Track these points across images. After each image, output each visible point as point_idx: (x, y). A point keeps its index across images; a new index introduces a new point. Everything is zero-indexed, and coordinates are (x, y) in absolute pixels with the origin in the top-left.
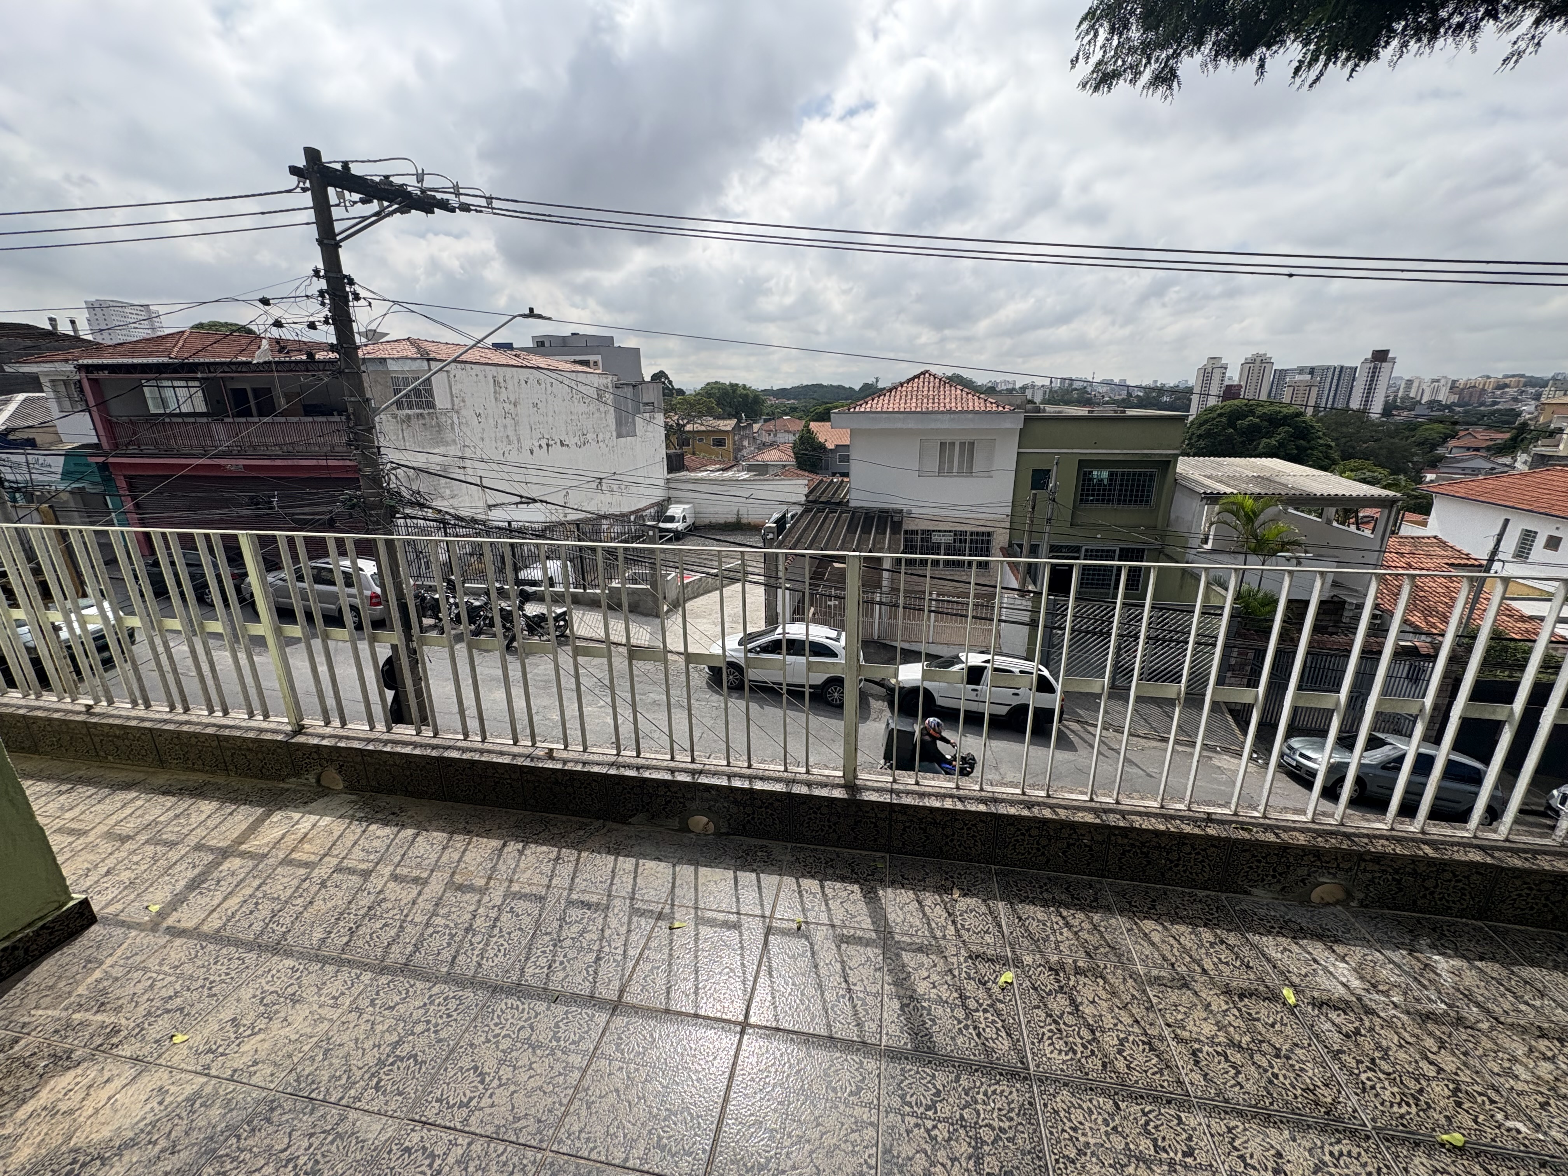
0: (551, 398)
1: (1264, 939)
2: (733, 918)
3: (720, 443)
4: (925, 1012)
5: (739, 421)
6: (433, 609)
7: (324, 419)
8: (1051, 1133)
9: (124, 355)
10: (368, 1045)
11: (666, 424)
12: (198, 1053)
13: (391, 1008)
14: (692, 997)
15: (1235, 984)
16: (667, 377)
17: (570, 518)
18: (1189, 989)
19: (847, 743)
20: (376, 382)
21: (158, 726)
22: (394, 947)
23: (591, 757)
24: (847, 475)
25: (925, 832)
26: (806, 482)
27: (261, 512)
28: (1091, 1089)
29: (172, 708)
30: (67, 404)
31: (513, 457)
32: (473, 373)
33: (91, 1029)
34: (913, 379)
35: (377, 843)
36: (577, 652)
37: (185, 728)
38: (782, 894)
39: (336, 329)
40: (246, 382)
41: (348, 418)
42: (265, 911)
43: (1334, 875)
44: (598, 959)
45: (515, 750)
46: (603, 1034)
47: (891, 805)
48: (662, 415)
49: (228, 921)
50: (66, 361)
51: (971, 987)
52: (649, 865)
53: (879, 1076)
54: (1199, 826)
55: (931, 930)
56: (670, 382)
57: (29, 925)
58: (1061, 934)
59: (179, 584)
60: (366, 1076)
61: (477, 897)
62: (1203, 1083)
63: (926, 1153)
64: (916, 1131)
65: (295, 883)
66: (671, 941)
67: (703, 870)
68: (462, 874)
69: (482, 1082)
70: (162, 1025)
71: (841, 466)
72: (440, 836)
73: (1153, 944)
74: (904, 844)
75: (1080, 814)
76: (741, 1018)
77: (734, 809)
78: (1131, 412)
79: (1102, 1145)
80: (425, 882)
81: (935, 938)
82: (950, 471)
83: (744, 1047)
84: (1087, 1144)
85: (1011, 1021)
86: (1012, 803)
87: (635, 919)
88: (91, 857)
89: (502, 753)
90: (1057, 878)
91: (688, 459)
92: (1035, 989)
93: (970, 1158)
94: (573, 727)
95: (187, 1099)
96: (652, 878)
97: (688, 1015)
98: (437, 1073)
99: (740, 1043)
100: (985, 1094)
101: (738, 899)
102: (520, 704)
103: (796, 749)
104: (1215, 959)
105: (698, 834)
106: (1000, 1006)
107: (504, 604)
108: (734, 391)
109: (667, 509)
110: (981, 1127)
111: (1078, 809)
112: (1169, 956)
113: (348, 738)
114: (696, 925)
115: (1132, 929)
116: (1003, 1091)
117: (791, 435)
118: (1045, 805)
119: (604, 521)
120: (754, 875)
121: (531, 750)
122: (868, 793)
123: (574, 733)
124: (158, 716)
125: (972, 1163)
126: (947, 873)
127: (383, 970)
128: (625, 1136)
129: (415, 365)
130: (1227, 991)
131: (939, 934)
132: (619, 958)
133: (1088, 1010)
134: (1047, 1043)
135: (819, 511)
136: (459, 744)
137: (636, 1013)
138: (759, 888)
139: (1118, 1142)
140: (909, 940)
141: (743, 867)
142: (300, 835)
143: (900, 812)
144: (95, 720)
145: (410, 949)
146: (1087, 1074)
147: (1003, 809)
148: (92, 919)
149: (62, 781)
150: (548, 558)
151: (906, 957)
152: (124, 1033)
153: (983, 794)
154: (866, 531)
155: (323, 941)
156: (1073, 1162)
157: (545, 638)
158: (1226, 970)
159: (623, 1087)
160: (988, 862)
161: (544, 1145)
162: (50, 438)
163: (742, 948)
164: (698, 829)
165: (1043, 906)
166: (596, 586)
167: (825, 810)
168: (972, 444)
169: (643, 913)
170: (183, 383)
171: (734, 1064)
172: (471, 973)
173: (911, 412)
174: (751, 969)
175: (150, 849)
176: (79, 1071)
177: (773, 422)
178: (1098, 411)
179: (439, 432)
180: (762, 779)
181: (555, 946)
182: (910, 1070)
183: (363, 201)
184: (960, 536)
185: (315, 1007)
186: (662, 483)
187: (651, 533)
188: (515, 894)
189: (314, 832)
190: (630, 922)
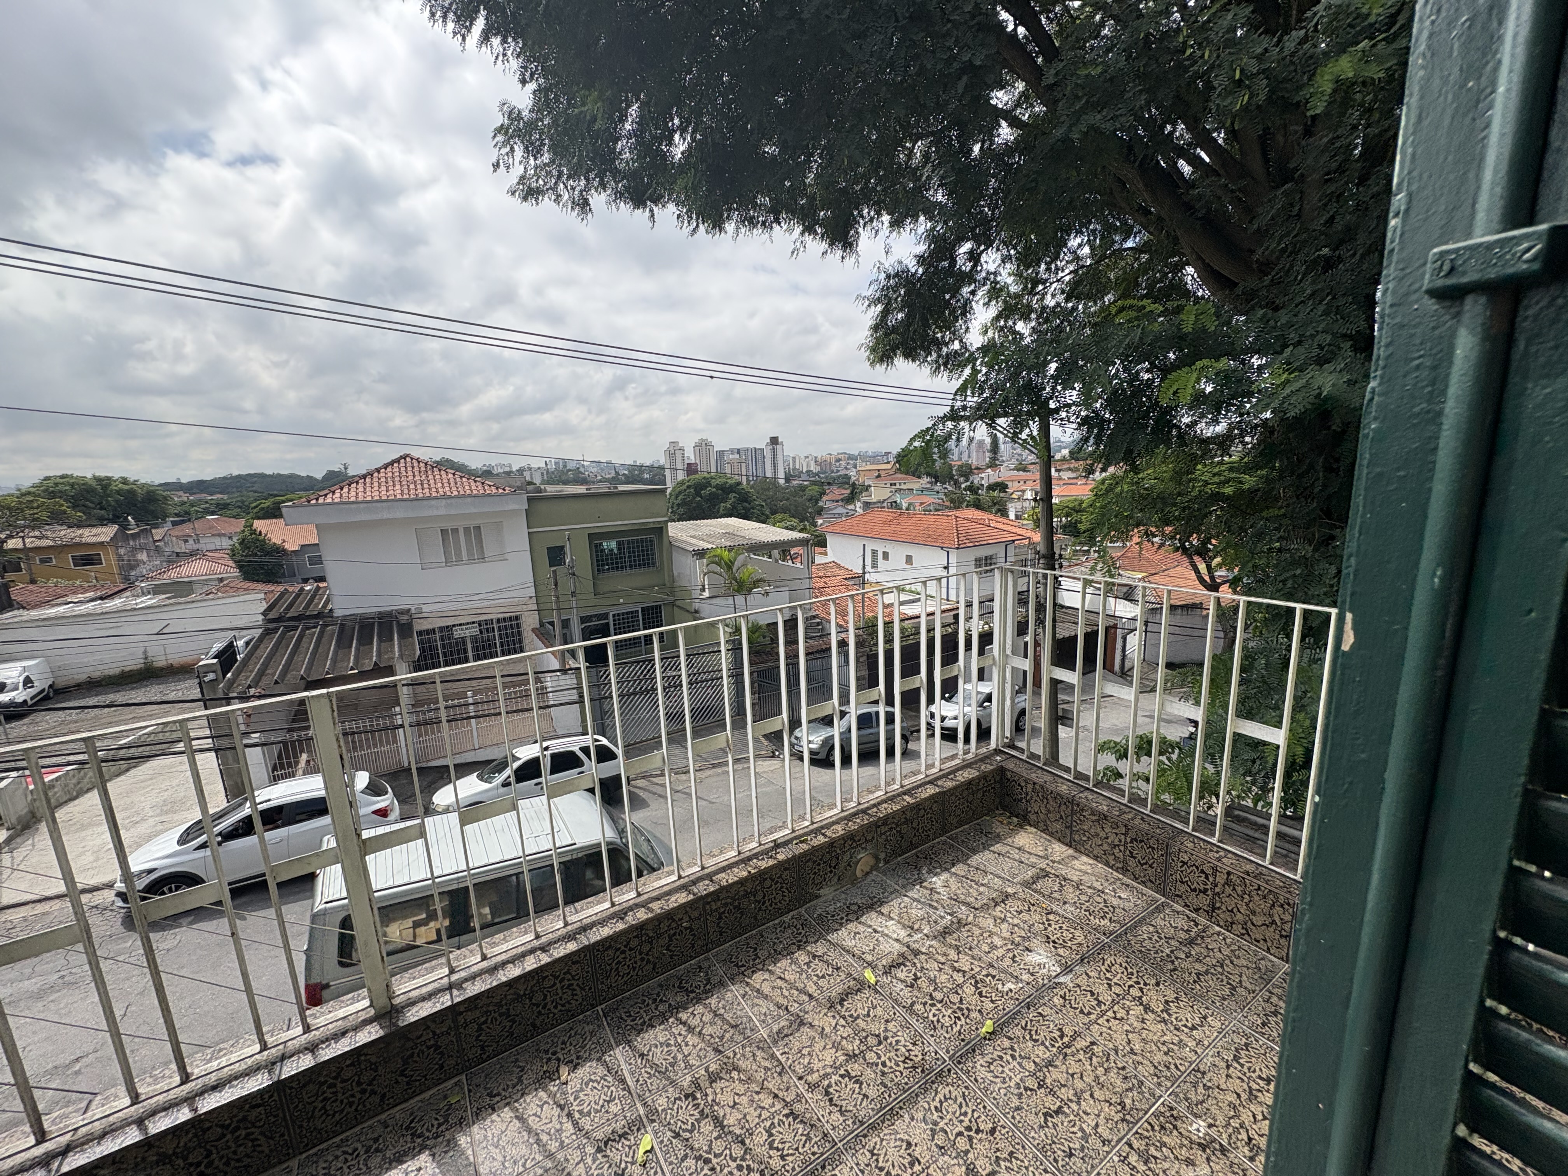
1: (840, 933)
3: (89, 560)
5: (124, 527)
15: (834, 994)
18: (805, 1025)
25: (508, 1016)
26: (262, 596)
34: (392, 463)
43: (865, 848)
47: (453, 1008)
54: (771, 857)
55: (543, 1148)
58: (687, 1045)
62: (841, 1119)
71: (312, 570)
73: (766, 997)
74: (483, 1048)
75: (673, 899)
78: (622, 488)
81: (550, 1155)
82: (459, 560)
86: (602, 922)
90: (667, 980)
92: (677, 1135)
104: (814, 978)
111: (669, 893)
112: (781, 1001)
115: (746, 993)
117: (224, 539)
118: (638, 906)
122: (415, 1009)
126: (546, 1052)
130: (831, 1005)
133: (732, 1119)
135: (289, 629)
143: (467, 1009)
147: (595, 936)
153: (569, 929)
154: (365, 640)
158: (824, 984)
160: (592, 1007)
165: (662, 1023)
168: (478, 528)
173: (396, 500)
178: (595, 489)
184: (485, 626)
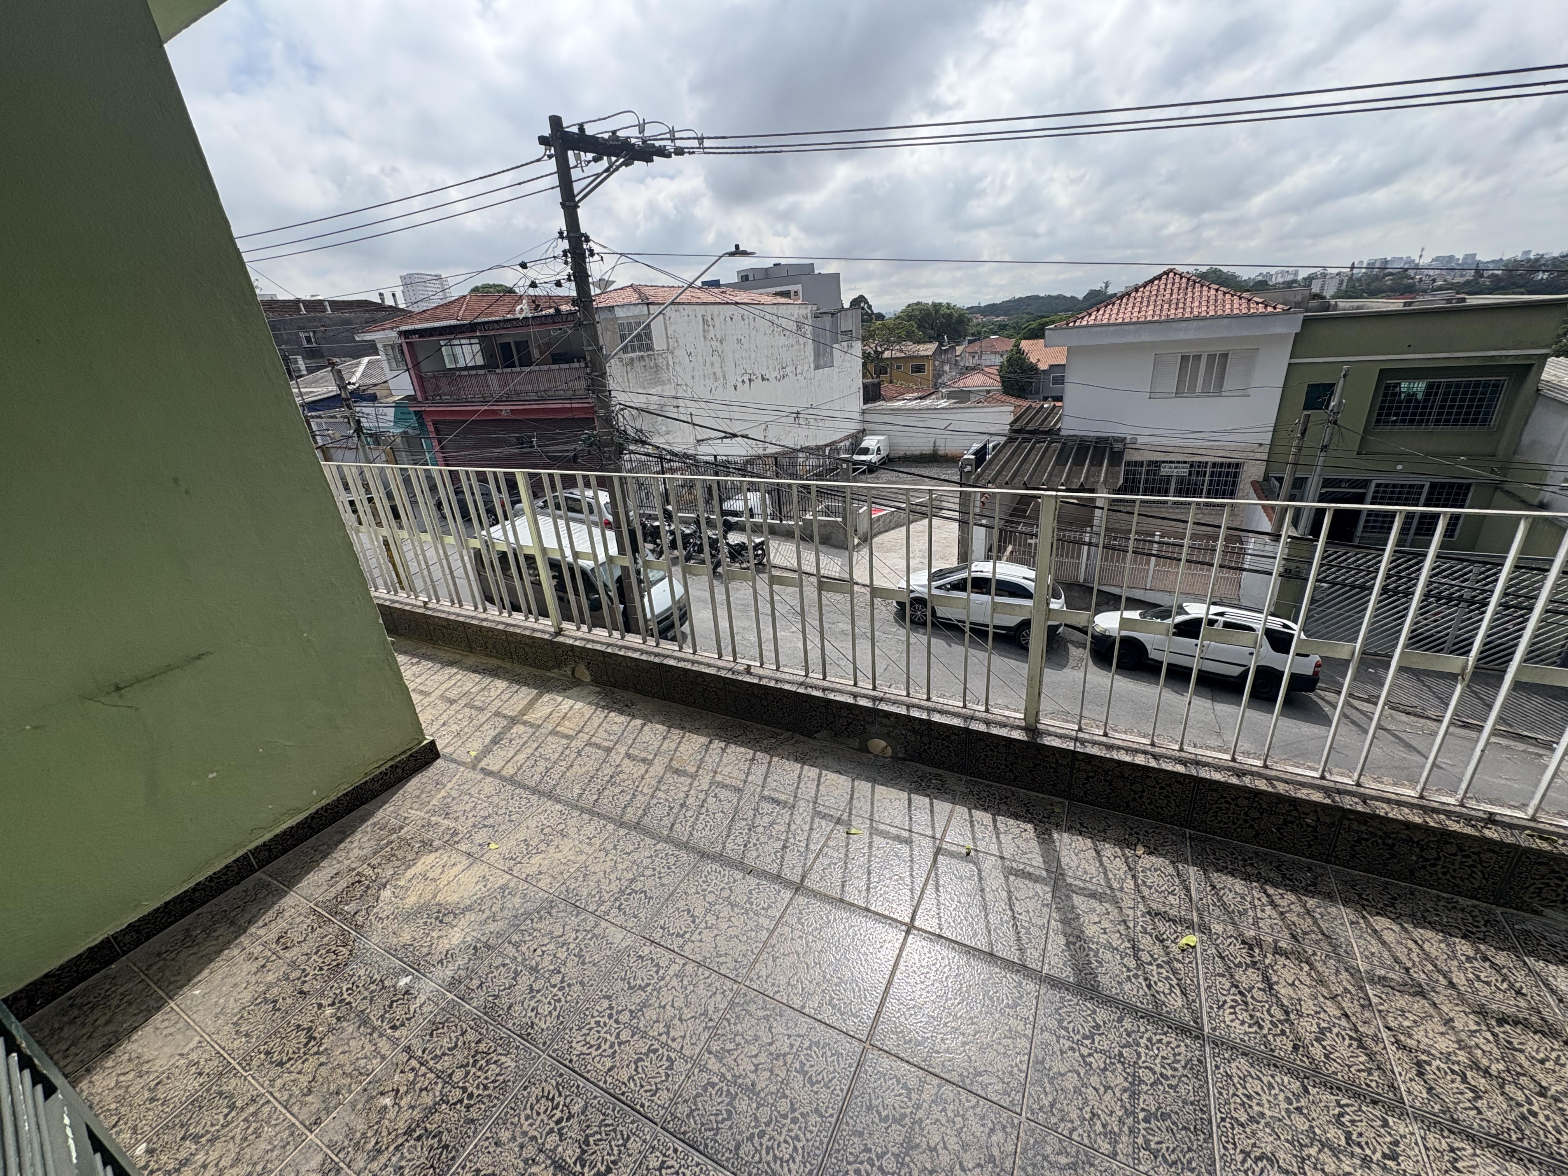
0: (753, 333)
1: (1552, 968)
2: (906, 834)
3: (919, 369)
4: (1092, 954)
5: (941, 344)
6: (653, 534)
7: (566, 366)
8: (1221, 1094)
9: (427, 320)
10: (613, 877)
11: (864, 352)
12: (505, 859)
13: (629, 854)
14: (864, 894)
15: (1494, 1007)
16: (866, 302)
17: (768, 451)
18: (1425, 997)
19: (1030, 686)
20: (607, 329)
21: (468, 621)
22: (629, 809)
23: (783, 676)
24: (1059, 399)
25: (1110, 784)
26: (1012, 408)
27: (525, 450)
28: (1275, 1066)
29: (476, 608)
30: (394, 365)
31: (719, 395)
32: (685, 313)
33: (442, 829)
34: (1152, 281)
35: (615, 727)
36: (773, 580)
37: (485, 624)
38: (953, 821)
39: (577, 285)
40: (509, 336)
41: (586, 366)
42: (541, 766)
44: (784, 847)
45: (720, 663)
46: (787, 907)
47: (1074, 752)
48: (860, 342)
49: (519, 770)
50: (392, 328)
51: (1145, 942)
52: (830, 777)
53: (1037, 997)
54: (1473, 826)
55: (1108, 880)
56: (870, 307)
57: (404, 752)
58: (1263, 911)
59: (477, 510)
60: (612, 899)
61: (689, 781)
62: (1425, 1095)
63: (1079, 1074)
64: (1070, 1053)
65: (560, 749)
66: (847, 845)
67: (879, 788)
68: (678, 762)
69: (694, 922)
70: (481, 836)
71: (1055, 390)
72: (661, 728)
73: (1384, 943)
74: (1085, 793)
75: (1305, 791)
76: (907, 920)
77: (911, 737)
78: (1476, 300)
79: (1280, 1120)
80: (650, 763)
81: (1111, 888)
82: (1192, 391)
83: (908, 944)
84: (1262, 1115)
85: (1188, 982)
86: (1218, 768)
87: (817, 820)
88: (433, 711)
89: (709, 665)
90: (1266, 854)
91: (885, 389)
92: (1222, 958)
93: (1125, 1091)
94: (768, 647)
95: (500, 888)
96: (832, 788)
97: (860, 908)
98: (660, 908)
99: (905, 939)
100: (1149, 1040)
101: (911, 818)
102: (724, 624)
103: (977, 686)
104: (1471, 976)
105: (876, 756)
106: (1177, 965)
107: (710, 533)
108: (937, 312)
109: (862, 441)
110: (1140, 1068)
111: (1304, 785)
112: (1404, 959)
113: (593, 641)
114: (870, 834)
115: (1358, 923)
116: (1169, 1043)
117: (998, 357)
118: (1260, 775)
119: (800, 455)
120: (927, 800)
121: (733, 664)
122: (1049, 738)
123: (769, 654)
124: (467, 613)
125: (1126, 1095)
126: (1132, 829)
127: (622, 825)
128: (803, 989)
129: (636, 311)
130: (1482, 1012)
131: (1116, 885)
132: (802, 850)
133: (1284, 991)
134: (1228, 1011)
135: (1025, 440)
136: (675, 654)
137: (815, 896)
138: (932, 812)
139: (1301, 1124)
140: (1082, 885)
141: (917, 791)
142: (562, 714)
143: (1083, 760)
144: (430, 613)
145: (640, 812)
146: (1272, 1050)
147: (1204, 773)
148: (437, 756)
149: (414, 655)
150: (749, 490)
151: (1077, 900)
152: (461, 835)
153: (1183, 754)
154: (1079, 462)
155: (580, 795)
156: (1242, 1125)
157: (744, 566)
158: (1485, 991)
159: (802, 952)
160: (1181, 825)
161: (740, 980)
162: (386, 392)
163: (912, 861)
164: (877, 751)
165: (1245, 880)
166: (791, 518)
167: (1002, 749)
168: (1225, 356)
169: (824, 816)
170: (467, 341)
171: (899, 956)
172: (685, 839)
173: (1146, 322)
174: (919, 882)
175: (467, 710)
176: (437, 854)
177: (978, 343)
178: (1422, 302)
179: (656, 372)
180: (940, 712)
181: (750, 830)
182: (1070, 1000)
183: (596, 160)
184: (1197, 468)
185: (577, 842)
186: (857, 416)
187: (844, 466)
188: (718, 783)
189: (571, 713)
190: (812, 823)
